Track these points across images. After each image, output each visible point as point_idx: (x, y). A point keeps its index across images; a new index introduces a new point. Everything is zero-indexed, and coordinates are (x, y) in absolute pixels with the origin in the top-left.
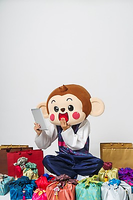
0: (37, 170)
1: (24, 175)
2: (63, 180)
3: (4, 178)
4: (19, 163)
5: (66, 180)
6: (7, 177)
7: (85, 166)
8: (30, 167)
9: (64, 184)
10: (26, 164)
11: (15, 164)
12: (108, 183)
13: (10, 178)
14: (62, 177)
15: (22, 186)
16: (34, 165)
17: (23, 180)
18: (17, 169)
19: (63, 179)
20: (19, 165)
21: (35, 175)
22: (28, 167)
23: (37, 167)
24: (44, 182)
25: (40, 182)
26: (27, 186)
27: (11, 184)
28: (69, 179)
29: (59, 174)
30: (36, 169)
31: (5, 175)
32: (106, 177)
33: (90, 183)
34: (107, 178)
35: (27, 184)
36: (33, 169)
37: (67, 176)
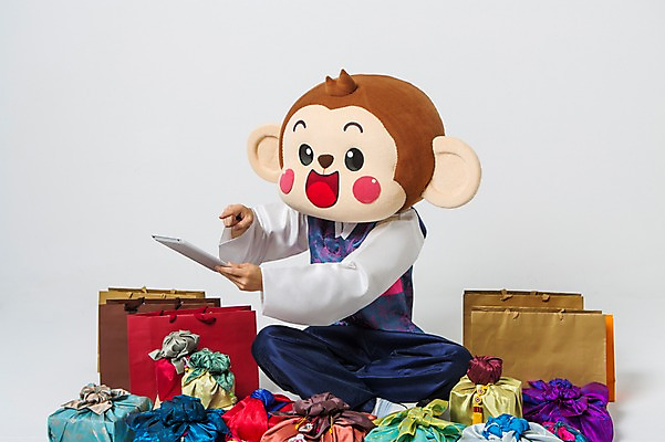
0: (231, 377)
1: (186, 391)
2: (322, 414)
3: (113, 399)
4: (167, 349)
5: (333, 413)
6: (125, 397)
7: (405, 367)
8: (208, 365)
9: (323, 427)
10: (193, 356)
11: (153, 355)
12: (482, 427)
13: (137, 401)
14: (318, 402)
15: (175, 430)
16: (222, 360)
17: (179, 408)
18: (161, 371)
19: (319, 408)
20: (169, 359)
21: (223, 392)
22: (201, 366)
23: (232, 367)
24: (253, 416)
25: (240, 417)
26: (193, 429)
27: (139, 420)
28: (342, 411)
29: (308, 391)
30: (226, 373)
31: (119, 392)
32: (476, 410)
33: (416, 425)
34: (481, 410)
35: (195, 422)
36: (216, 373)
37: (336, 400)
